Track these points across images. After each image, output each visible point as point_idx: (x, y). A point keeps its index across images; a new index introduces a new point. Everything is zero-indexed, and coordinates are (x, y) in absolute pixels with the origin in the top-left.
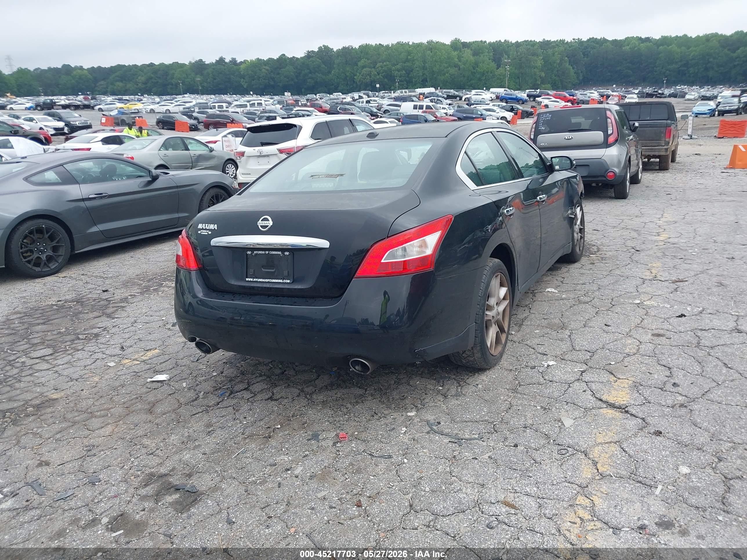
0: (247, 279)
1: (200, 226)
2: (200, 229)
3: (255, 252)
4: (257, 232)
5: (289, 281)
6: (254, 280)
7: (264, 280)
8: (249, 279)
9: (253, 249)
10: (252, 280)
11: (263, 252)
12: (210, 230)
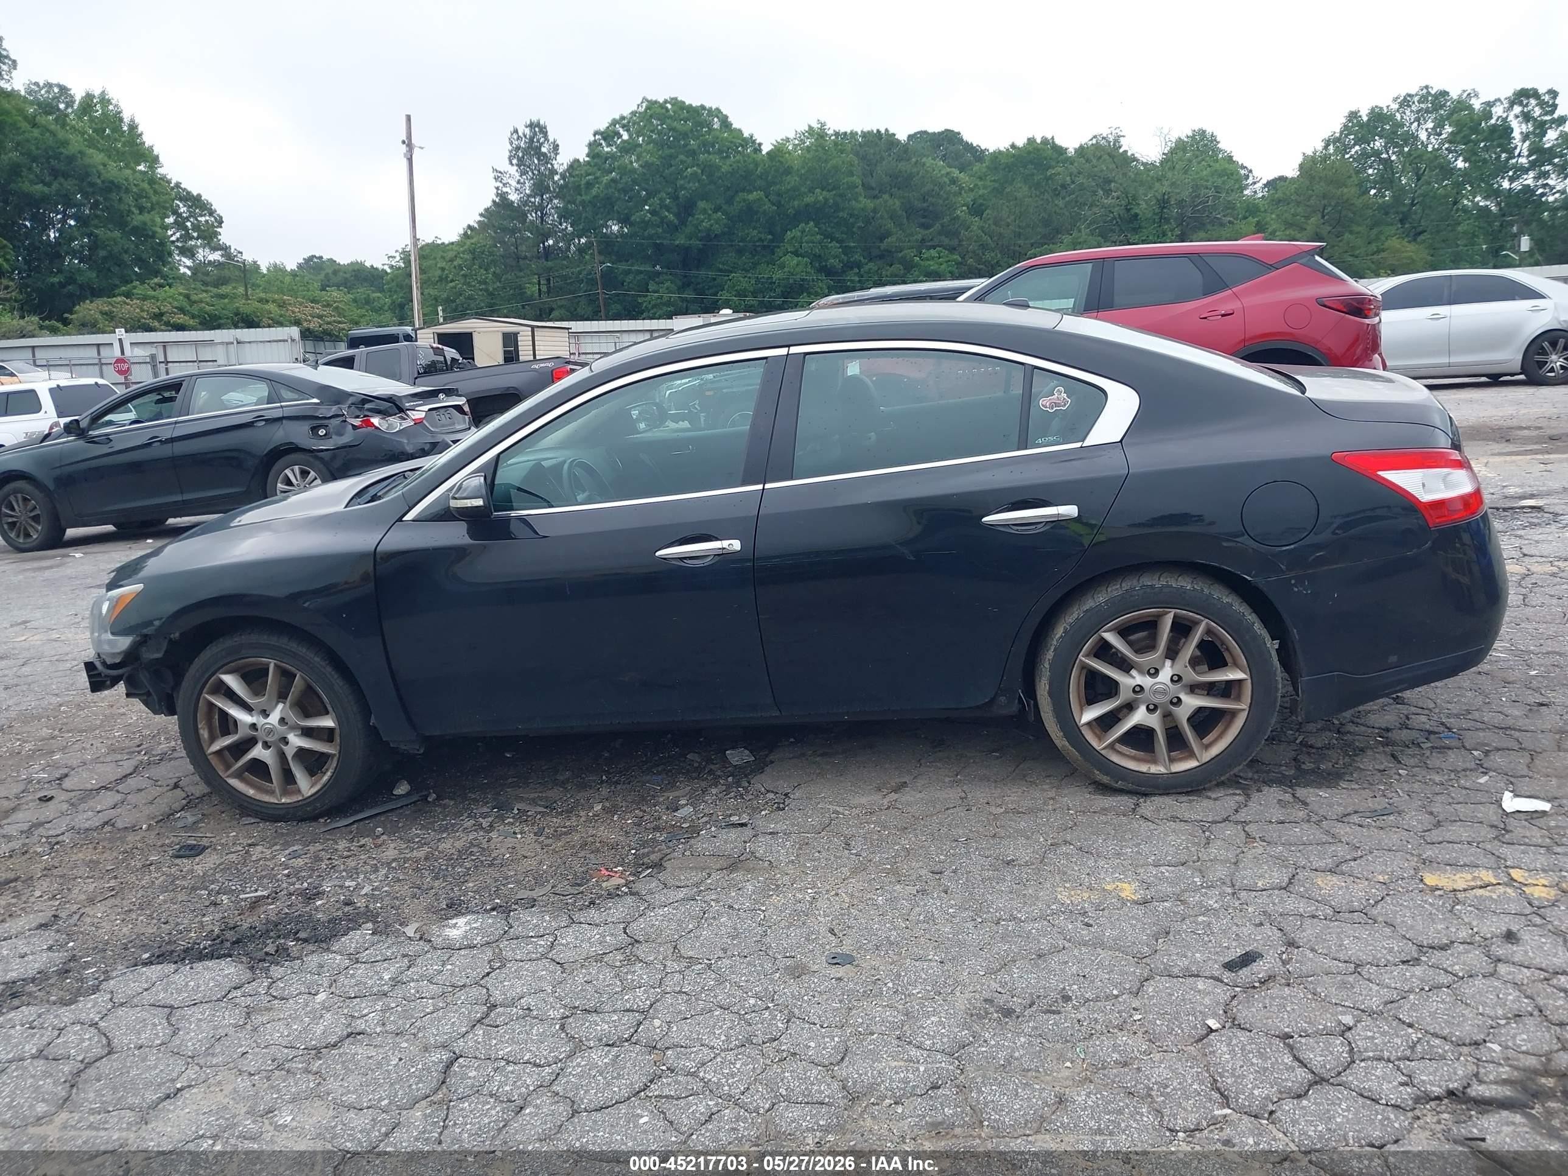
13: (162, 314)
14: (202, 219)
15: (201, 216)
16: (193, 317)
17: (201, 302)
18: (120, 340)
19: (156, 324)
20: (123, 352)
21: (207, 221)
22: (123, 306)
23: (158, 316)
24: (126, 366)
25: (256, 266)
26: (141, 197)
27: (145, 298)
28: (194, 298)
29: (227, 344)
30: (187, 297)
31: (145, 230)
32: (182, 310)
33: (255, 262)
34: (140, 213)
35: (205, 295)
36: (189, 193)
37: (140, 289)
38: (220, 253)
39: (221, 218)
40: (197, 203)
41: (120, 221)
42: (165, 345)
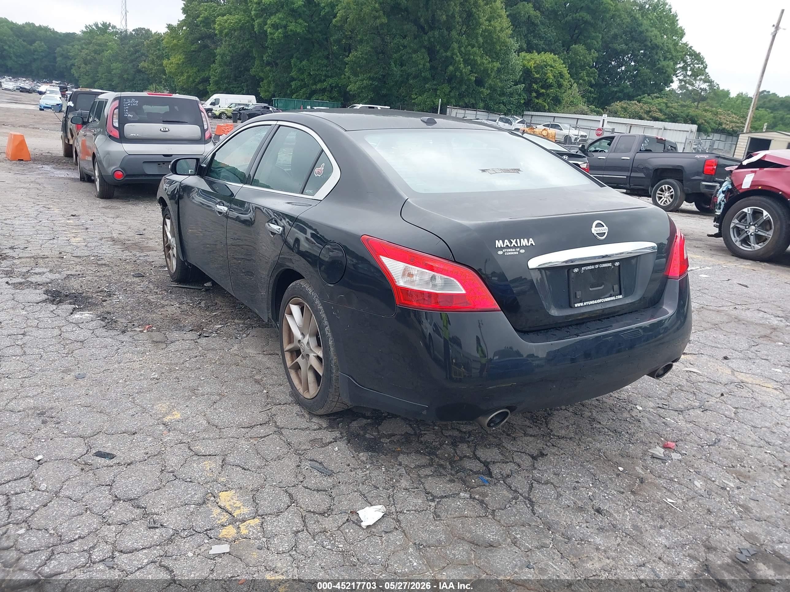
0: (576, 305)
1: (499, 244)
2: (501, 248)
3: (583, 269)
4: (594, 241)
5: (621, 297)
6: (585, 304)
7: (596, 302)
8: (579, 305)
9: (580, 266)
10: (582, 304)
11: (593, 267)
12: (522, 247)
13: (650, 112)
14: (697, 66)
15: (698, 64)
16: (665, 114)
17: (672, 107)
18: (604, 120)
19: (646, 116)
20: (603, 126)
21: (699, 67)
22: (634, 106)
23: (648, 112)
24: (601, 132)
25: (727, 93)
26: (667, 52)
27: (646, 103)
28: (670, 105)
29: (659, 129)
30: (666, 104)
31: (663, 69)
32: (661, 111)
33: (728, 91)
34: (664, 60)
35: (676, 104)
36: (695, 52)
37: (646, 98)
38: (707, 84)
39: (707, 65)
40: (697, 57)
41: (653, 64)
42: (631, 126)
